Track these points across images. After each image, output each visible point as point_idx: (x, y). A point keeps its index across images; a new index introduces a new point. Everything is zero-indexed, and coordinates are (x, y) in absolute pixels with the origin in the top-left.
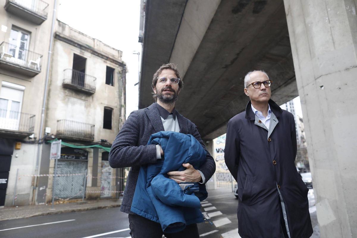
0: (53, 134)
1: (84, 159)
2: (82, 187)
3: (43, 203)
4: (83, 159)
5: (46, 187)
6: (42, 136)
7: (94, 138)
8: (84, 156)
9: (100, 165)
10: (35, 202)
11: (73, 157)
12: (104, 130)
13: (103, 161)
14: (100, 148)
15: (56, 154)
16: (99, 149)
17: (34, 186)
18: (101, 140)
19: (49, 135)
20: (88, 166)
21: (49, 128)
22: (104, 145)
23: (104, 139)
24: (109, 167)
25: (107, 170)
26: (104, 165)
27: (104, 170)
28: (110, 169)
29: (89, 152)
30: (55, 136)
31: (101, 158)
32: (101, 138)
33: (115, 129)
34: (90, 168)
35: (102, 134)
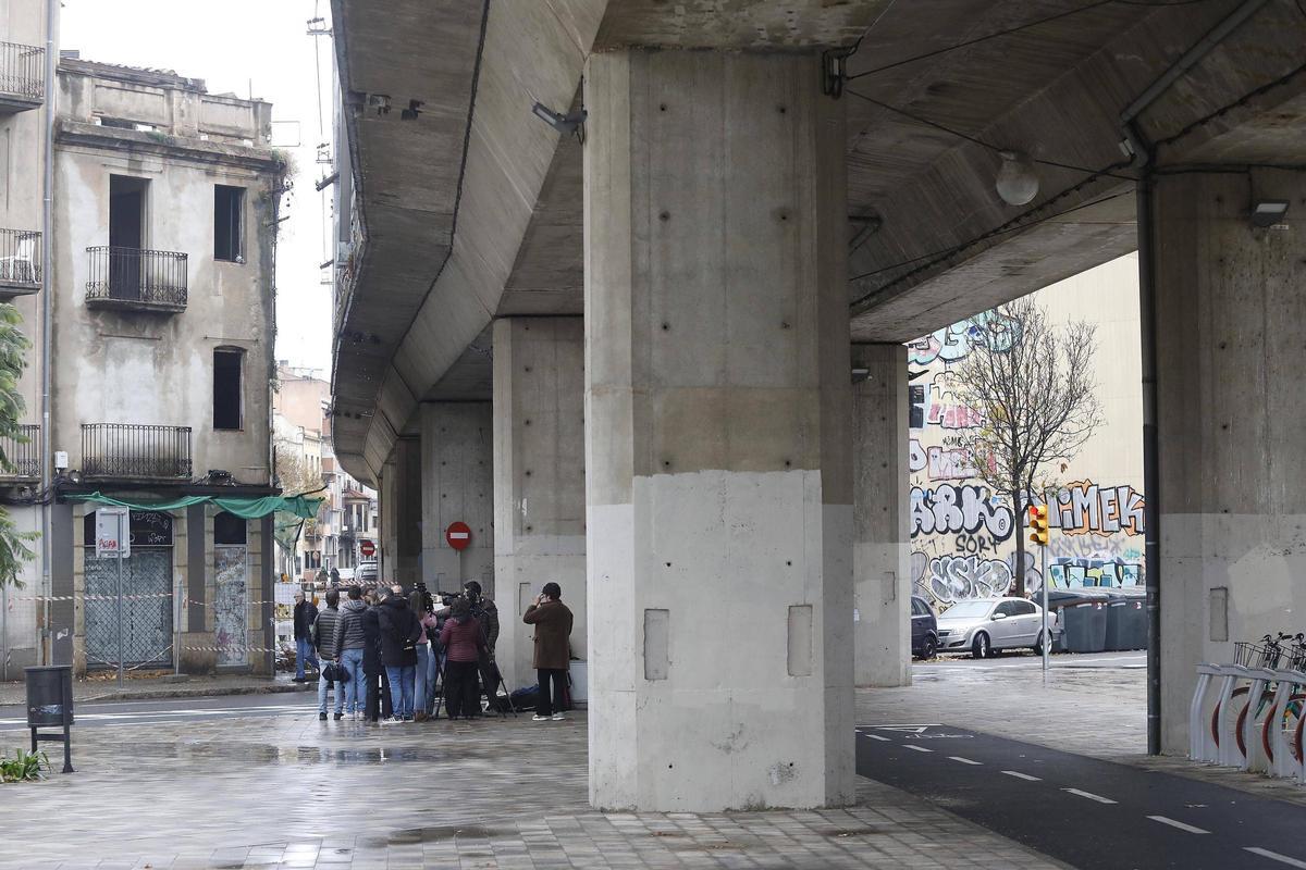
0: (74, 472)
1: (162, 543)
2: (159, 633)
4: (157, 543)
6: (49, 481)
7: (191, 473)
8: (161, 531)
9: (209, 560)
12: (218, 434)
13: (219, 546)
16: (206, 510)
17: (43, 627)
18: (210, 472)
19: (66, 475)
20: (175, 564)
21: (64, 453)
22: (220, 490)
23: (220, 468)
24: (238, 566)
25: (231, 577)
26: (221, 559)
27: (223, 577)
28: (240, 572)
29: (176, 518)
30: (81, 474)
31: (212, 537)
32: (209, 467)
33: (253, 426)
34: (181, 569)
35: (210, 450)
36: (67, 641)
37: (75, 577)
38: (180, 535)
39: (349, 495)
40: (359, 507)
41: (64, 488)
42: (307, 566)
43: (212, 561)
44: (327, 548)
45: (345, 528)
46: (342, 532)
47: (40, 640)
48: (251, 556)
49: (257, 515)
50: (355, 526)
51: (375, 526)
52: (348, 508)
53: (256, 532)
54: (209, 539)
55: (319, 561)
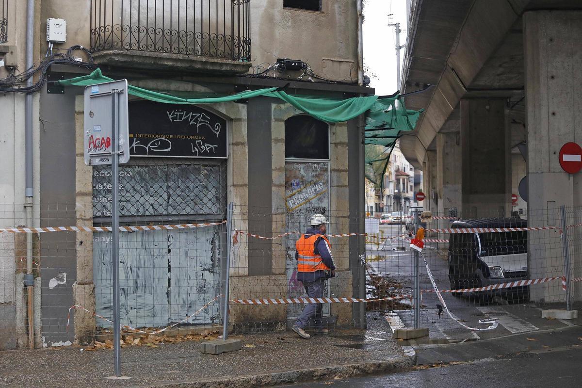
0: (77, 48)
1: (211, 153)
2: (208, 276)
3: (68, 343)
4: (206, 153)
5: (72, 276)
6: (34, 60)
7: (249, 58)
8: (209, 138)
9: (278, 177)
10: (38, 340)
11: (164, 145)
12: (289, 12)
13: (292, 159)
14: (278, 101)
15: (108, 143)
16: (273, 106)
17: (25, 272)
18: (279, 60)
19: (64, 52)
20: (230, 182)
21: (60, 21)
22: (293, 85)
23: (293, 56)
24: (318, 188)
25: (308, 201)
26: (296, 177)
27: (297, 201)
28: (320, 196)
29: (231, 120)
30: (86, 52)
31: (282, 147)
32: (276, 54)
33: (336, 6)
34: (239, 189)
35: (278, 32)
36: (66, 291)
37: (78, 199)
38: (237, 144)
39: (398, 174)
40: (404, 180)
41: (56, 69)
42: (376, 211)
43: (283, 181)
44: (387, 201)
45: (396, 191)
46: (395, 193)
47: (20, 289)
48: (335, 174)
49: (342, 117)
50: (401, 190)
51: (411, 190)
52: (398, 180)
53: (341, 143)
54: (278, 150)
55: (383, 208)
